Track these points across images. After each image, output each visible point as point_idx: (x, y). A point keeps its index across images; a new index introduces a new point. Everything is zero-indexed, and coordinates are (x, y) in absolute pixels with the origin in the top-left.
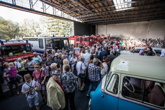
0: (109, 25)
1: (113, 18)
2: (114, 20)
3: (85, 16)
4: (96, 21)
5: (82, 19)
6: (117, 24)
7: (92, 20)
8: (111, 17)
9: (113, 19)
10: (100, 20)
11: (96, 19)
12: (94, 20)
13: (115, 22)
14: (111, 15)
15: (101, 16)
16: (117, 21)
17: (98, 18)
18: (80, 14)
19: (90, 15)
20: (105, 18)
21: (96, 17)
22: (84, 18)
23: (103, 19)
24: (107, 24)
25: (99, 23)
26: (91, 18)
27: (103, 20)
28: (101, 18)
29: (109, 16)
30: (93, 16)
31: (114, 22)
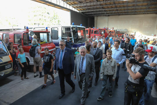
0: (111, 17)
1: (118, 8)
2: (119, 11)
3: (85, 5)
4: (97, 11)
5: (80, 8)
6: (120, 16)
7: (92, 10)
8: (116, 7)
9: (117, 10)
10: (102, 11)
11: (97, 8)
12: (94, 10)
13: (119, 14)
14: (117, 5)
15: (104, 6)
16: (121, 13)
17: (100, 8)
18: (80, 2)
19: (92, 4)
20: (108, 8)
21: (98, 7)
22: (83, 7)
23: (106, 9)
24: (109, 16)
25: (99, 14)
26: (91, 7)
27: (105, 11)
28: (103, 8)
29: (114, 5)
30: (94, 5)
31: (117, 14)
